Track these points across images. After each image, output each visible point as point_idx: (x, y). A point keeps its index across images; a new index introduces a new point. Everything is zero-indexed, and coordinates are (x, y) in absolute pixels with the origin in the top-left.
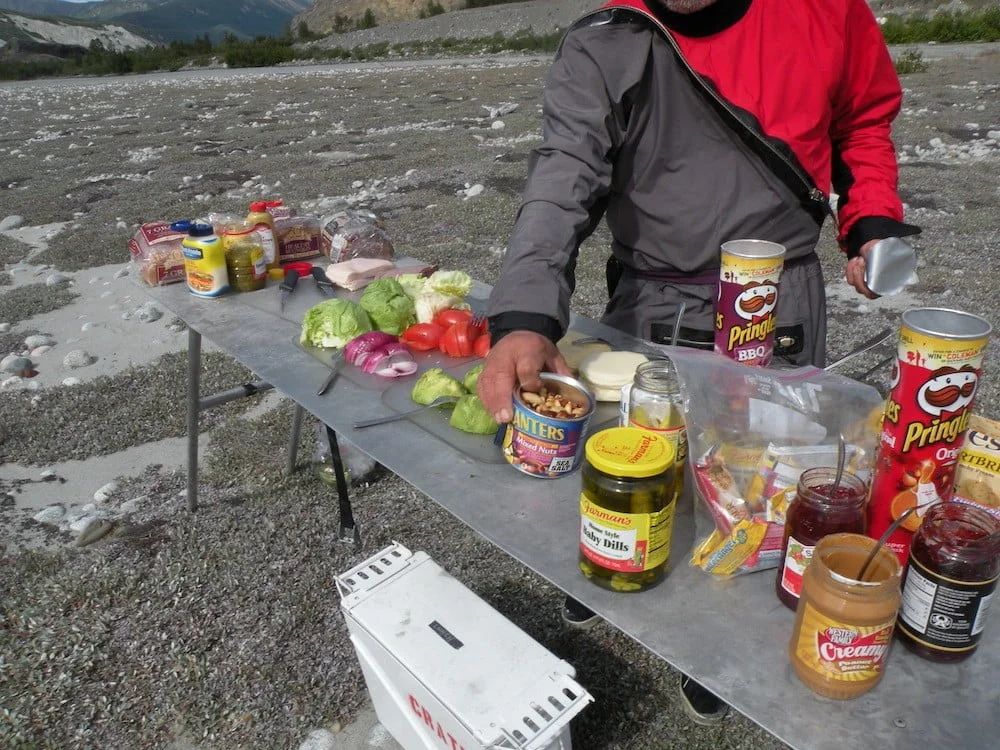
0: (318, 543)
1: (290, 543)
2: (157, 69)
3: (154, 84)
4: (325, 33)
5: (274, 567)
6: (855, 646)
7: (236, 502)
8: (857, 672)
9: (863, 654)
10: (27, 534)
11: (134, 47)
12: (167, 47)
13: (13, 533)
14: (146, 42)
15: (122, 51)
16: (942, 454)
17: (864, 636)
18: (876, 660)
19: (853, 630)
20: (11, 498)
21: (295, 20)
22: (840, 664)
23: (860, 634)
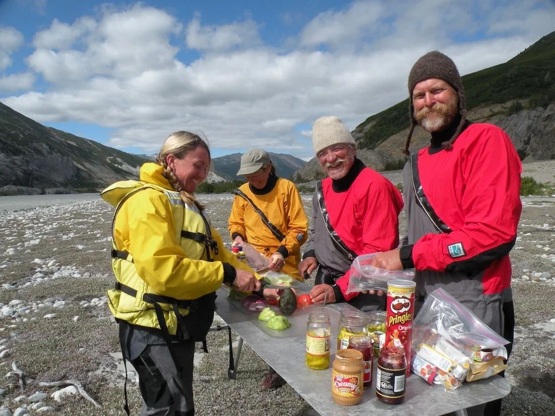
0: (237, 403)
1: (225, 400)
2: (225, 192)
3: (222, 199)
4: (310, 179)
5: (215, 408)
6: (343, 382)
7: (207, 382)
8: (346, 393)
9: (346, 385)
10: (118, 380)
11: (217, 181)
12: (232, 182)
13: (113, 379)
14: (223, 179)
15: (210, 183)
16: (400, 328)
17: (346, 378)
18: (352, 390)
19: (342, 376)
20: (116, 365)
21: (296, 173)
22: (340, 389)
23: (344, 377)
